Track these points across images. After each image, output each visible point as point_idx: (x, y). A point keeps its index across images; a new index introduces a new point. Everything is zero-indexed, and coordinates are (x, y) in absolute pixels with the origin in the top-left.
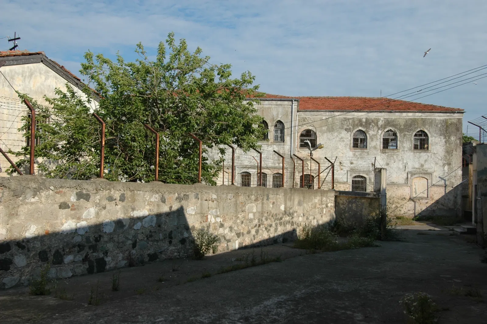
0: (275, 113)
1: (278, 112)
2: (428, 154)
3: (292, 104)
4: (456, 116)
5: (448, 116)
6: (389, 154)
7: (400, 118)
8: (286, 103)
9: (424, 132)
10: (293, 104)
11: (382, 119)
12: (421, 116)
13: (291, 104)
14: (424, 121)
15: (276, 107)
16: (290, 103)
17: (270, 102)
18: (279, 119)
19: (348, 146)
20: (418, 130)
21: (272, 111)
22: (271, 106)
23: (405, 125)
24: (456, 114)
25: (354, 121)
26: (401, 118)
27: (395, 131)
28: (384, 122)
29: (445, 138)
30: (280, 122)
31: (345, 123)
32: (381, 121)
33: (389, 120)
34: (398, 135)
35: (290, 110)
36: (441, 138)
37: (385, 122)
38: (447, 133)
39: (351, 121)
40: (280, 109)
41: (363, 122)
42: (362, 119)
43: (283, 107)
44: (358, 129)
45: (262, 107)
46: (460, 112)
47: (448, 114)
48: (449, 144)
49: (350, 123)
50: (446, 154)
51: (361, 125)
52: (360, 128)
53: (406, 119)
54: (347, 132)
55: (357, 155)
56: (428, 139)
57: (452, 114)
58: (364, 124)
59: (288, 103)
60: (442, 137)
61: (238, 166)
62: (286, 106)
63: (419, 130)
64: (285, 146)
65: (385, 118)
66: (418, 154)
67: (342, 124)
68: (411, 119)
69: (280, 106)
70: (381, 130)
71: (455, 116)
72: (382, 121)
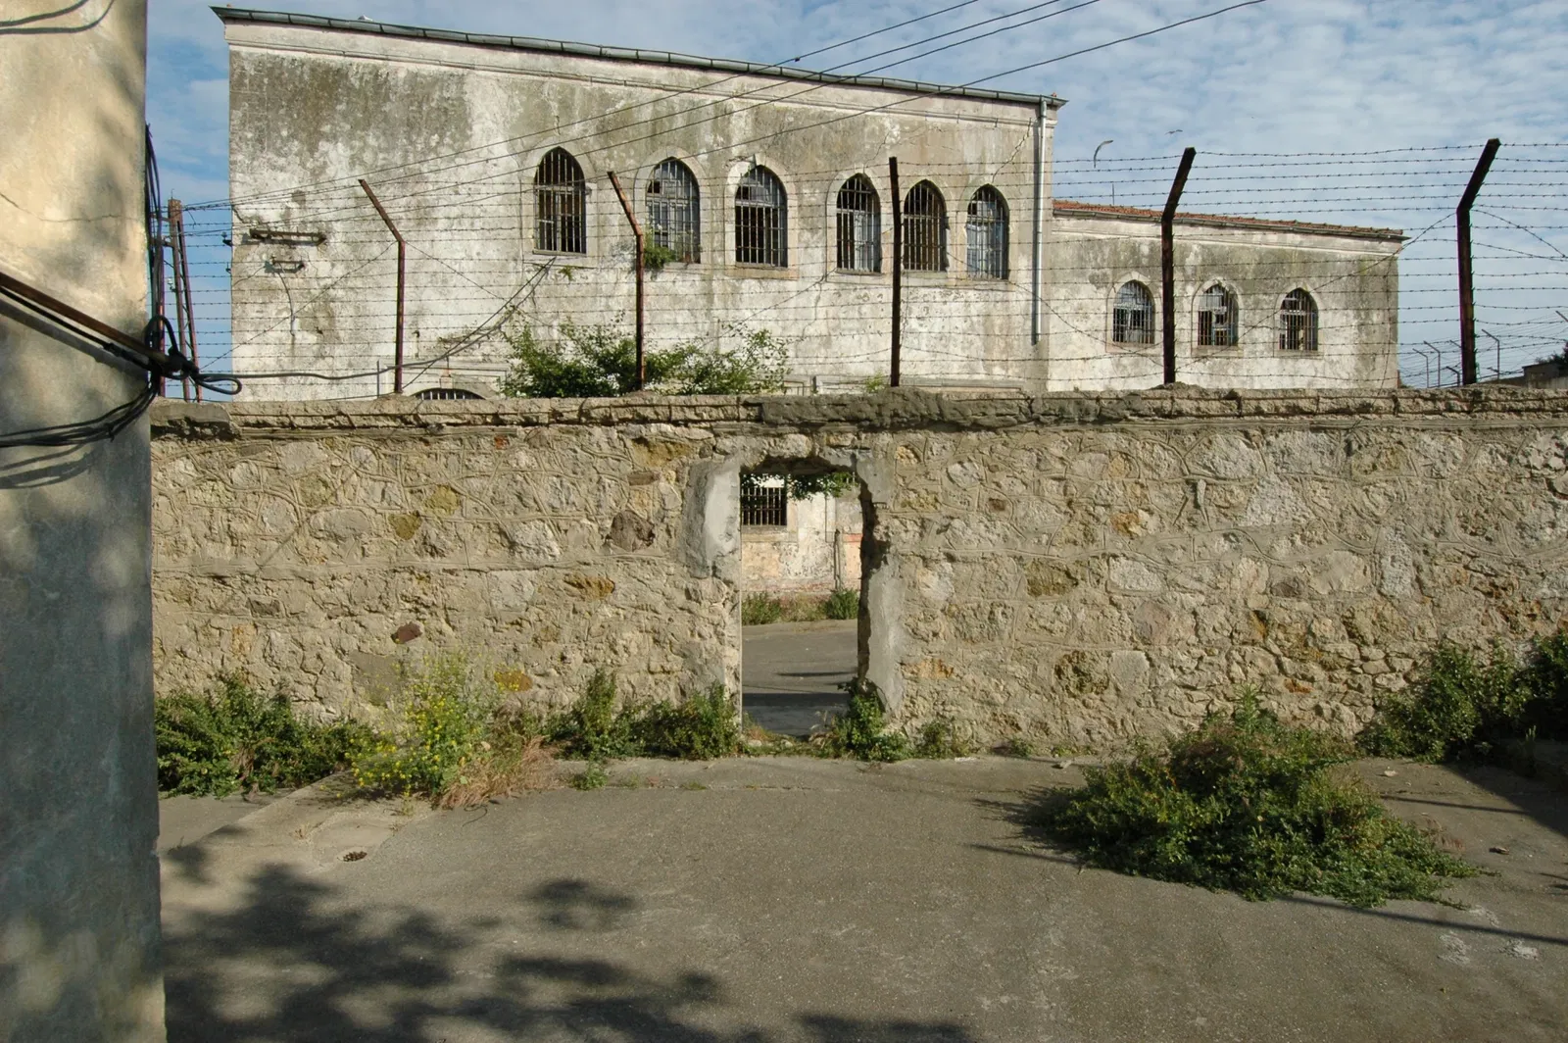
0: (970, 155)
1: (983, 153)
2: (1316, 363)
3: (1040, 117)
4: (1386, 248)
5: (1366, 248)
6: (1215, 364)
7: (1243, 248)
8: (1015, 112)
9: (1307, 295)
10: (1045, 121)
11: (1195, 248)
12: (1300, 245)
13: (1034, 119)
14: (1306, 261)
15: (977, 130)
16: (1030, 114)
17: (953, 103)
18: (987, 180)
19: (1100, 335)
20: (1290, 290)
21: (960, 146)
22: (954, 121)
23: (1258, 272)
24: (1384, 243)
25: (1115, 252)
26: (1248, 249)
27: (1231, 288)
28: (1200, 258)
29: (1358, 316)
30: (988, 193)
31: (1091, 255)
32: (1192, 254)
33: (1216, 252)
34: (1240, 301)
35: (1029, 145)
36: (1347, 315)
37: (1203, 260)
38: (1363, 302)
39: (1107, 250)
40: (992, 139)
41: (1143, 256)
42: (1140, 244)
43: (1003, 131)
44: (1127, 279)
45: (921, 124)
46: (1397, 238)
47: (1367, 243)
48: (1367, 334)
49: (1106, 257)
50: (1360, 365)
51: (1137, 267)
52: (1136, 276)
53: (1259, 252)
54: (1095, 288)
55: (1125, 367)
56: (1316, 318)
57: (1376, 243)
58: (1145, 261)
59: (1023, 114)
60: (1351, 313)
61: (826, 379)
62: (1013, 127)
63: (1294, 287)
64: (1012, 296)
65: (1203, 246)
66: (1290, 362)
67: (1081, 258)
68: (1271, 252)
69: (988, 125)
70: (1193, 285)
71: (1382, 249)
72: (1196, 255)
